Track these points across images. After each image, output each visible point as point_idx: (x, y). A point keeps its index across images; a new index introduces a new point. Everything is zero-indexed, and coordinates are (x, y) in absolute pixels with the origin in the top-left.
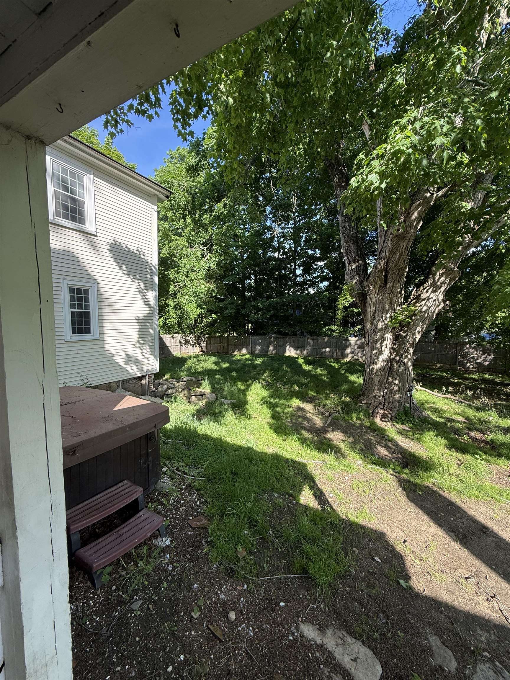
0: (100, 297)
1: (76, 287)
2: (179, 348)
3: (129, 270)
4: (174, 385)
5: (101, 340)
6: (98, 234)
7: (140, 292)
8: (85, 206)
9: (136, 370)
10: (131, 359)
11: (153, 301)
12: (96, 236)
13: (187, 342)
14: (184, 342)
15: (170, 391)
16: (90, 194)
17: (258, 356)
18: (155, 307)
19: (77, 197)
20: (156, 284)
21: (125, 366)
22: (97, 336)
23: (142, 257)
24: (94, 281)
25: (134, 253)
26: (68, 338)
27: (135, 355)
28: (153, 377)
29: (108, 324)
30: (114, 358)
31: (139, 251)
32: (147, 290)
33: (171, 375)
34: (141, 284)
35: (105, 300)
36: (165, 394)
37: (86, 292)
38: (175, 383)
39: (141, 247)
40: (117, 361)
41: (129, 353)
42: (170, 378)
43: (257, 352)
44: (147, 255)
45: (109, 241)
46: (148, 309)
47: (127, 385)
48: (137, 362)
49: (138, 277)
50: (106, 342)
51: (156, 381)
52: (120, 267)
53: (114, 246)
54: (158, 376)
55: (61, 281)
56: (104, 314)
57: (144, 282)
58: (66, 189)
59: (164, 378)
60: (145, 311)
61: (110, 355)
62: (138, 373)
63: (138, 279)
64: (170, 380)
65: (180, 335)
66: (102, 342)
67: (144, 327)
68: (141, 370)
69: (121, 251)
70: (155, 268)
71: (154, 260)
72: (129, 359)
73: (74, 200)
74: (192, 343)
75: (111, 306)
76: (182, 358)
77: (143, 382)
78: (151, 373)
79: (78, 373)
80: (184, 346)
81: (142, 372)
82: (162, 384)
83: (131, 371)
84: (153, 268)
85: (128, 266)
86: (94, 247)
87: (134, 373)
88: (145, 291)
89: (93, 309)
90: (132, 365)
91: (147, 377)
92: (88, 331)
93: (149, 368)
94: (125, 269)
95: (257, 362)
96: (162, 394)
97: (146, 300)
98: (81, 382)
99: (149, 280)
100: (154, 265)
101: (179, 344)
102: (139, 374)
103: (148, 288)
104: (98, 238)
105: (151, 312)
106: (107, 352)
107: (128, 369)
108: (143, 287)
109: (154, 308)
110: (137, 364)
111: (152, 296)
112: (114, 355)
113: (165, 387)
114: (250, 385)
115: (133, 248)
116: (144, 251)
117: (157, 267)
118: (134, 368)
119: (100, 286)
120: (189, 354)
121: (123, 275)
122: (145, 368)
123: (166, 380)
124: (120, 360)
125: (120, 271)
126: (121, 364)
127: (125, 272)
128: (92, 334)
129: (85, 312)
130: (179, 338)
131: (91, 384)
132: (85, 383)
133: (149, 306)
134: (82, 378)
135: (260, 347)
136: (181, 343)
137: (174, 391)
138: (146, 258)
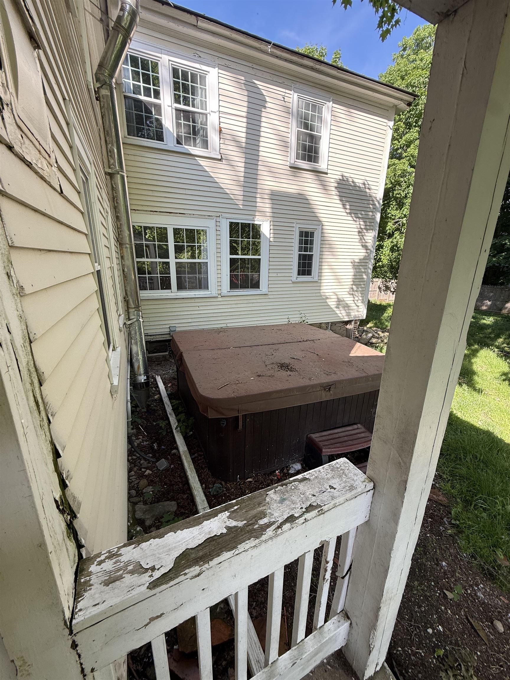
0: (323, 240)
1: (304, 230)
2: (377, 294)
3: (353, 208)
4: (379, 334)
5: (318, 283)
6: (329, 171)
7: (359, 232)
8: (321, 140)
9: (344, 314)
10: (341, 303)
11: (370, 241)
12: (326, 174)
13: (387, 288)
14: (384, 288)
15: (374, 340)
16: (326, 127)
17: (488, 313)
18: (372, 249)
19: (315, 133)
20: (377, 222)
21: (335, 309)
22: (316, 279)
23: (367, 190)
24: (319, 222)
25: (359, 187)
26: (294, 279)
27: (345, 299)
28: (358, 323)
29: (326, 267)
30: (328, 301)
31: (364, 184)
32: (367, 229)
33: (376, 324)
34: (362, 223)
35: (327, 242)
36: (369, 342)
37: (312, 234)
38: (380, 333)
39: (367, 179)
40: (330, 303)
41: (340, 297)
42: (374, 327)
43: (484, 308)
44: (373, 187)
45: (337, 177)
46: (364, 251)
47: (334, 327)
48: (347, 307)
49: (360, 216)
50: (322, 284)
51: (360, 328)
52: (344, 205)
53: (342, 182)
54: (363, 323)
55: (294, 225)
56: (324, 257)
57: (365, 220)
58: (306, 126)
59: (368, 326)
60: (361, 253)
61: (324, 297)
62: (345, 317)
63: (359, 218)
64: (374, 329)
65: (380, 280)
66: (319, 285)
67: (358, 270)
68: (348, 315)
69: (347, 187)
70: (379, 203)
71: (379, 194)
72: (340, 302)
73: (312, 137)
74: (392, 290)
75: (331, 248)
76: (380, 305)
77: (349, 327)
78: (357, 319)
79: (299, 311)
80: (383, 292)
81: (350, 317)
82: (366, 331)
83: (340, 315)
84: (376, 203)
85: (352, 203)
86: (324, 186)
87: (342, 317)
88: (365, 231)
89: (315, 253)
90: (341, 309)
91: (353, 323)
92: (309, 273)
93: (357, 313)
94: (348, 207)
95: (485, 322)
96: (366, 341)
97: (364, 241)
98: (300, 319)
99: (370, 217)
100: (378, 199)
101: (378, 290)
102: (346, 319)
103: (368, 227)
104: (329, 176)
105: (367, 255)
106: (323, 294)
107: (338, 312)
108: (363, 227)
109: (371, 251)
110: (346, 308)
111: (371, 236)
112: (327, 298)
113: (370, 335)
114: (477, 351)
115: (359, 182)
116: (370, 183)
117: (381, 202)
118: (343, 312)
119: (324, 227)
120: (387, 302)
121: (345, 214)
122: (353, 314)
123: (371, 328)
124: (332, 303)
125: (343, 210)
126: (332, 307)
127: (348, 211)
128: (312, 276)
129: (309, 255)
130: (379, 283)
131: (307, 322)
132: (304, 321)
133: (365, 247)
134: (301, 316)
135: (489, 303)
136: (380, 288)
137: (379, 341)
138: (372, 191)
